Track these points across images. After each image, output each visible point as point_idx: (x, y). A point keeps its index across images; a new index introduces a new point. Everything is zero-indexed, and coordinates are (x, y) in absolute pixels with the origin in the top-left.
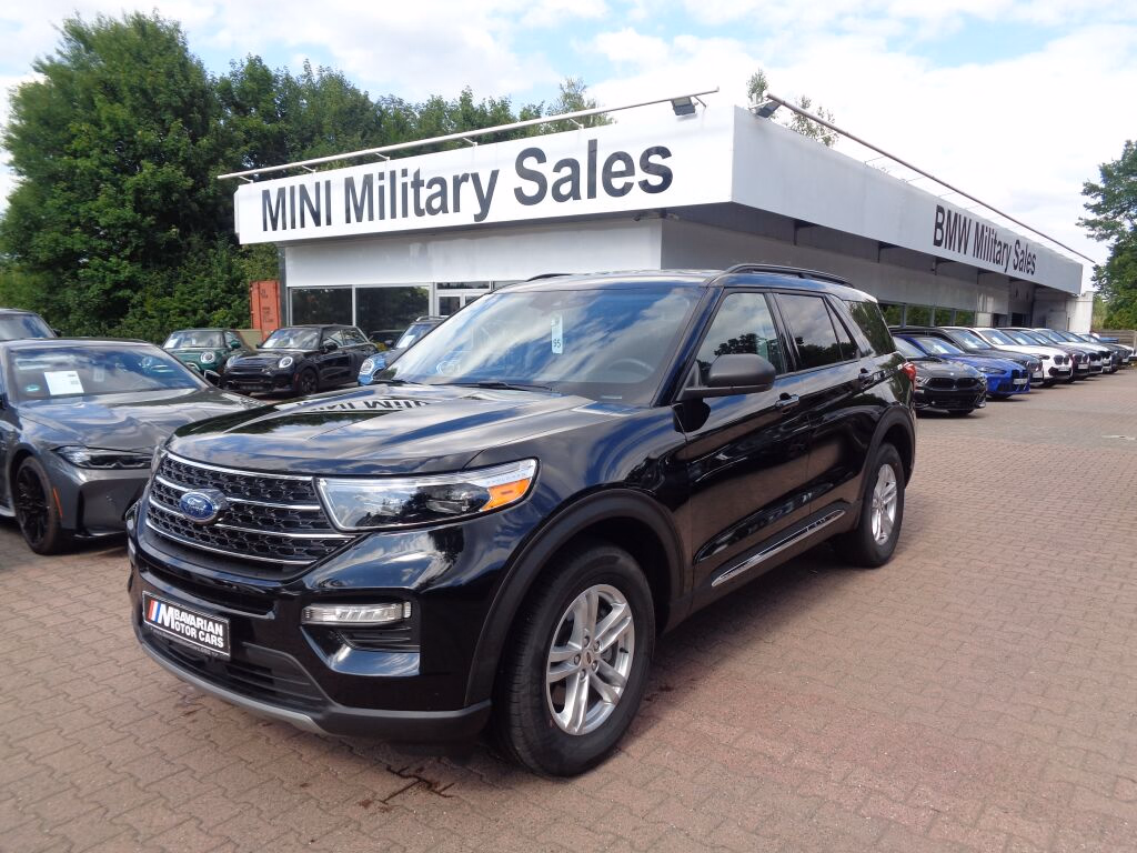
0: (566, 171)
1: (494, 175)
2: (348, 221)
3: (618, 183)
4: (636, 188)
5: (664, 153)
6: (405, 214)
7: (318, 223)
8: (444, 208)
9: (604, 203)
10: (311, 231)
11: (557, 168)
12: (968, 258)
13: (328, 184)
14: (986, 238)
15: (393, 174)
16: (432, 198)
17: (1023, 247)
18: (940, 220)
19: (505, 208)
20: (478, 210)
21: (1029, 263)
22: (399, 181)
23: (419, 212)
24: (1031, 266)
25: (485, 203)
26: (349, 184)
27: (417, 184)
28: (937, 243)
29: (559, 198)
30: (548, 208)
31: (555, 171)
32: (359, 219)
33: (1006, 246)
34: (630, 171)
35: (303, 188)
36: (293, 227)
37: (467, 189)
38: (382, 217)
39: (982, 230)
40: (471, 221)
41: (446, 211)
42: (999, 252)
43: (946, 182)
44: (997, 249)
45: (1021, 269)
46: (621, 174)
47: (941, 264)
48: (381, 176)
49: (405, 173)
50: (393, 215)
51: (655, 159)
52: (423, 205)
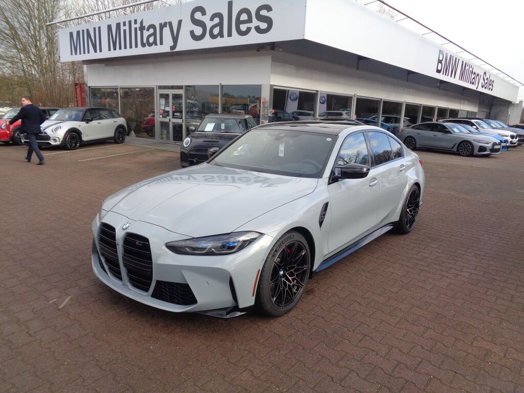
0: (217, 20)
1: (180, 22)
2: (110, 50)
3: (243, 27)
4: (253, 30)
5: (268, 8)
6: (136, 46)
7: (96, 51)
8: (155, 43)
9: (236, 40)
10: (93, 55)
11: (212, 19)
12: (456, 81)
13: (99, 28)
14: (466, 70)
15: (130, 22)
16: (149, 37)
17: (488, 76)
18: (441, 59)
19: (186, 43)
20: (172, 44)
21: (490, 85)
22: (133, 26)
23: (143, 45)
24: (491, 87)
25: (175, 39)
26: (109, 27)
27: (142, 28)
28: (438, 71)
29: (213, 37)
30: (208, 43)
31: (210, 20)
32: (115, 49)
33: (478, 75)
34: (250, 20)
35: (88, 30)
36: (84, 53)
37: (166, 30)
38: (125, 48)
39: (464, 65)
40: (169, 50)
41: (156, 44)
42: (474, 78)
43: (445, 37)
44: (473, 76)
45: (485, 88)
46: (244, 22)
47: (442, 84)
48: (125, 24)
49: (136, 22)
50: (131, 47)
51: (264, 13)
52: (145, 41)
